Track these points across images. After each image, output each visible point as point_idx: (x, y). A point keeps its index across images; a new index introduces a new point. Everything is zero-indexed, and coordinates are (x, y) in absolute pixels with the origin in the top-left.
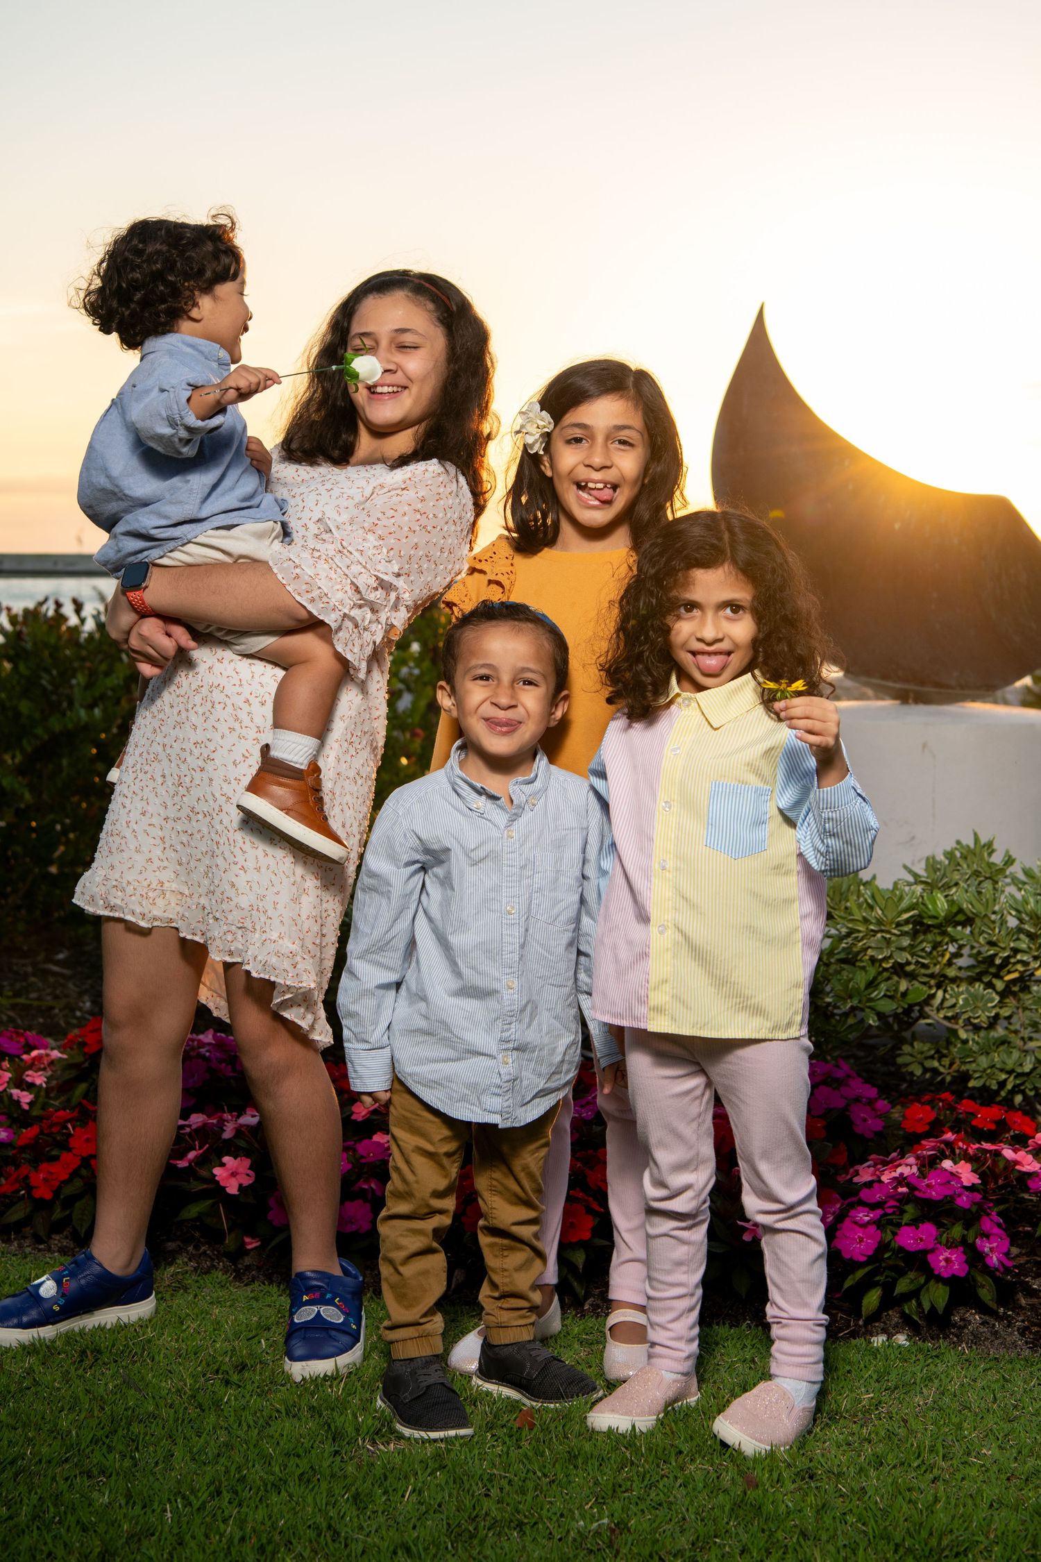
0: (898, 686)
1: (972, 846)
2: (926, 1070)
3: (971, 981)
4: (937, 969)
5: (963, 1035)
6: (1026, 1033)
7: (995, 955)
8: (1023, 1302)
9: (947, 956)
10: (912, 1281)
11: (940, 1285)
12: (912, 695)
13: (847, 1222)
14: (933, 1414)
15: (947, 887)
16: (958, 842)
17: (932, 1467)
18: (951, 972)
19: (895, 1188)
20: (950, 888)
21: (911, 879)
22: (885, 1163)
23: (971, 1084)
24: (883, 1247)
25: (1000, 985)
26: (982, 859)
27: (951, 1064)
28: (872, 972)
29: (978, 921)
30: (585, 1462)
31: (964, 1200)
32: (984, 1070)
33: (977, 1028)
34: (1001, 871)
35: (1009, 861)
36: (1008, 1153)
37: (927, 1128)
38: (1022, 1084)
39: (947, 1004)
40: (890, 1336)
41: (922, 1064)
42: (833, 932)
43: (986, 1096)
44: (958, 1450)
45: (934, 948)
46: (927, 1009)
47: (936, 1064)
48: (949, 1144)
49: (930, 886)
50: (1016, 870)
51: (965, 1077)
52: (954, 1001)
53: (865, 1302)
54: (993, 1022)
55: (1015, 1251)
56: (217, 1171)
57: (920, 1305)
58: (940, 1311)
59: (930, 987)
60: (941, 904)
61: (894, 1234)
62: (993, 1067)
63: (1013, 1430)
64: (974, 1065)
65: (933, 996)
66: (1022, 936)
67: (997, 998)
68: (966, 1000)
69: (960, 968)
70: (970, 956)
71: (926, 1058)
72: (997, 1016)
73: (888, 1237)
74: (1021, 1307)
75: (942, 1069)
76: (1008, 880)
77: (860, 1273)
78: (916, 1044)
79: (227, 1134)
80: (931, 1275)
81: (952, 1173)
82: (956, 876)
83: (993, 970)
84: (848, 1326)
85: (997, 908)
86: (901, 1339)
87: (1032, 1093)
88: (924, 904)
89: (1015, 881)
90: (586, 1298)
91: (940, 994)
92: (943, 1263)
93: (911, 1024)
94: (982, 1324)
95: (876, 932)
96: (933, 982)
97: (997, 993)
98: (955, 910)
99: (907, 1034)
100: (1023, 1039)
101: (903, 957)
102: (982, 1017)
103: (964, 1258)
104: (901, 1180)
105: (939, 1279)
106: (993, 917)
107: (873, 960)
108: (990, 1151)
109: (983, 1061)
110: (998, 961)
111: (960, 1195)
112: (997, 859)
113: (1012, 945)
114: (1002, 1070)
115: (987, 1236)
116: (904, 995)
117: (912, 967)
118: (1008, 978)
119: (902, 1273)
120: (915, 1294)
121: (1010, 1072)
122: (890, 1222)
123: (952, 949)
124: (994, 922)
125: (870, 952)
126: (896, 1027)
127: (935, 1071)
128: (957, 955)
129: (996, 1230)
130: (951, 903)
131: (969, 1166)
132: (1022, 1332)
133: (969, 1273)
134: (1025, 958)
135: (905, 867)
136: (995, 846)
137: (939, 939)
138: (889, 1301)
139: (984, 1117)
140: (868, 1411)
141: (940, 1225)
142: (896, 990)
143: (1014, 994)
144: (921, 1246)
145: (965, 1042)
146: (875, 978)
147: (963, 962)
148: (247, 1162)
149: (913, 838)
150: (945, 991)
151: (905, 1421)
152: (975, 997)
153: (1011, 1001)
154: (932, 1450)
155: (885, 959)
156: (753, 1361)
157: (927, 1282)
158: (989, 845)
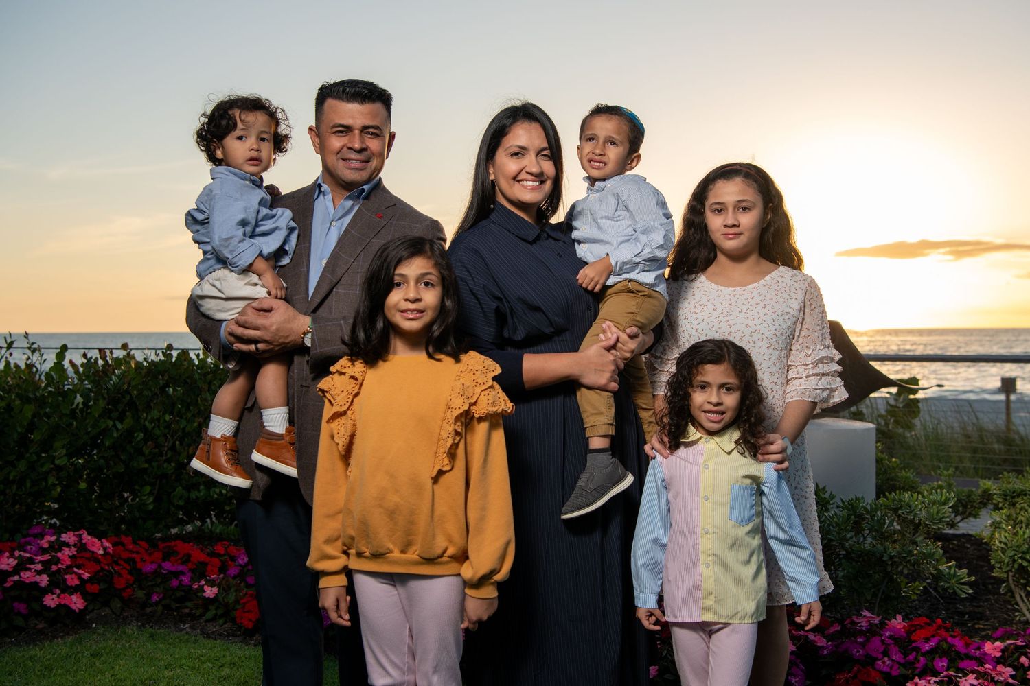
34: (828, 501)
76: (834, 506)
112: (827, 495)
158: (824, 488)
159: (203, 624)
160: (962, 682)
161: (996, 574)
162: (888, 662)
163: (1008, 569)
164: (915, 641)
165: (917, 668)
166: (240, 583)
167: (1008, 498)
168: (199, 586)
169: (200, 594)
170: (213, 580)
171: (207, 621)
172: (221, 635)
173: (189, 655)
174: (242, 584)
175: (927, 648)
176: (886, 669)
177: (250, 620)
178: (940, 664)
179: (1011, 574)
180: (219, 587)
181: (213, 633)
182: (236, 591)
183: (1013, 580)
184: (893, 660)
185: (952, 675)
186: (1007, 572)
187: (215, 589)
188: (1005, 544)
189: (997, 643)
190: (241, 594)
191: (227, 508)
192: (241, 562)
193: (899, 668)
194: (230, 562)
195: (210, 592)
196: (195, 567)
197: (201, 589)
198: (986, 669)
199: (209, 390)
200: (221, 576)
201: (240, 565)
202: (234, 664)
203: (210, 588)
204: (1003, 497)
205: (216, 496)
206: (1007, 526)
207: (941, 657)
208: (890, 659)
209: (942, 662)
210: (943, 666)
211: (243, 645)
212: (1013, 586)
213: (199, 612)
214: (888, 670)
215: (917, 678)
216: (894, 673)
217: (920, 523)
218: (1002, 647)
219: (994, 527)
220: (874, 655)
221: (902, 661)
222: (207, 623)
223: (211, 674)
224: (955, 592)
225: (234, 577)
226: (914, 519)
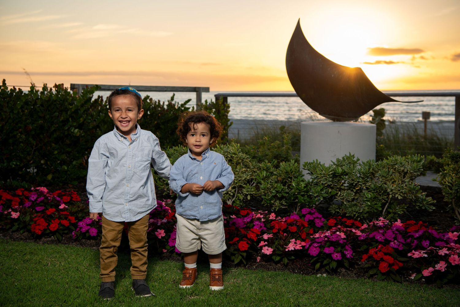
0: (333, 117)
1: (349, 156)
2: (336, 212)
3: (348, 190)
4: (339, 186)
5: (345, 203)
6: (361, 203)
7: (354, 183)
8: (356, 267)
9: (341, 183)
10: (328, 261)
11: (335, 262)
12: (336, 119)
13: (312, 246)
14: (331, 292)
15: (342, 166)
16: (346, 155)
17: (329, 304)
18: (343, 187)
19: (324, 238)
20: (343, 166)
21: (333, 164)
22: (322, 233)
23: (347, 215)
24: (320, 253)
25: (355, 191)
26: (351, 159)
27: (342, 210)
28: (322, 187)
29: (349, 174)
30: (242, 302)
31: (341, 242)
32: (350, 212)
33: (349, 201)
34: (356, 162)
35: (358, 160)
36: (354, 231)
37: (334, 225)
38: (360, 215)
39: (341, 195)
40: (322, 274)
41: (335, 210)
42: (313, 177)
43: (350, 218)
44: (336, 300)
45: (338, 181)
46: (336, 196)
47: (338, 210)
48: (339, 228)
49: (337, 165)
50: (360, 162)
51: (346, 213)
52: (343, 194)
53: (316, 266)
54: (353, 200)
55: (354, 254)
56: (156, 233)
57: (329, 267)
58: (334, 268)
59: (337, 191)
60: (340, 170)
61: (323, 249)
62: (352, 211)
63: (350, 296)
64: (348, 211)
65: (338, 193)
66: (360, 178)
67: (354, 194)
68: (346, 194)
69: (345, 187)
70: (347, 183)
71: (336, 209)
72: (354, 199)
73: (322, 250)
74: (356, 268)
75: (340, 212)
76: (358, 164)
77: (315, 259)
78: (333, 205)
79: (159, 224)
80: (332, 260)
81: (339, 235)
82: (344, 163)
83: (353, 187)
84: (312, 272)
85: (354, 171)
86: (325, 275)
87: (362, 218)
88: (336, 170)
89: (360, 165)
90: (247, 265)
91: (339, 193)
92: (335, 257)
93: (332, 201)
94: (345, 272)
95: (323, 177)
96: (338, 190)
97: (354, 193)
98: (343, 172)
99: (332, 203)
100: (360, 204)
101: (330, 183)
102: (350, 199)
103: (341, 255)
104: (326, 237)
105: (334, 260)
106: (353, 173)
107: (322, 184)
108: (349, 230)
109: (350, 209)
110: (354, 184)
111: (340, 240)
112: (355, 159)
113: (358, 180)
114: (355, 212)
115: (347, 250)
116: (331, 192)
117: (332, 186)
118: (357, 189)
119: (325, 259)
120: (328, 264)
121: (357, 212)
122: (323, 247)
123: (343, 181)
124: (353, 175)
125: (321, 182)
126: (329, 201)
127: (338, 212)
128: (344, 183)
129: (349, 249)
130: (343, 170)
131: (343, 234)
132: (355, 274)
133: (342, 259)
134: (361, 184)
135: (331, 161)
136: (355, 156)
137: (339, 179)
138: (322, 266)
139: (349, 222)
140: (314, 291)
141: (335, 248)
142: (328, 191)
143: (358, 193)
144: (330, 252)
145: (346, 205)
146: (323, 188)
147: (346, 185)
148: (164, 231)
149: (335, 155)
150: (341, 192)
151: (323, 293)
152: (348, 194)
153: (358, 195)
154: (329, 300)
155: (325, 184)
156: (287, 279)
157: (331, 261)
158: (353, 156)
159: (11, 233)
160: (440, 252)
161: (446, 200)
162: (397, 243)
163: (452, 197)
164: (409, 232)
165: (412, 246)
166: (33, 210)
167: (455, 158)
168: (8, 212)
169: (8, 217)
170: (16, 209)
171: (13, 232)
172: (22, 239)
173: (4, 249)
174: (34, 211)
175: (417, 236)
176: (396, 247)
177: (40, 230)
178: (426, 244)
179: (454, 200)
180: (20, 212)
181: (17, 238)
182: (30, 215)
183: (455, 203)
184: (399, 242)
185: (433, 249)
186: (452, 199)
187: (18, 214)
188: (451, 183)
189: (455, 233)
190: (33, 216)
191: (20, 173)
192: (32, 199)
193: (403, 246)
194: (25, 200)
195: (15, 215)
196: (5, 203)
197: (9, 214)
198: (451, 246)
199: (7, 107)
200: (21, 207)
201: (32, 201)
202: (32, 253)
203: (15, 213)
204: (451, 158)
205: (13, 166)
206: (453, 174)
207: (426, 240)
208: (398, 241)
209: (426, 243)
210: (427, 245)
211: (36, 244)
212: (454, 206)
213: (8, 227)
214: (397, 247)
215: (413, 251)
216: (400, 249)
217: (407, 172)
218: (458, 235)
219: (443, 176)
220: (390, 239)
221: (404, 242)
222: (13, 233)
223: (19, 259)
224: (426, 209)
225: (29, 207)
226: (404, 169)
